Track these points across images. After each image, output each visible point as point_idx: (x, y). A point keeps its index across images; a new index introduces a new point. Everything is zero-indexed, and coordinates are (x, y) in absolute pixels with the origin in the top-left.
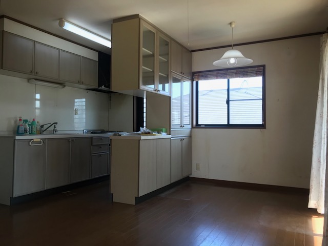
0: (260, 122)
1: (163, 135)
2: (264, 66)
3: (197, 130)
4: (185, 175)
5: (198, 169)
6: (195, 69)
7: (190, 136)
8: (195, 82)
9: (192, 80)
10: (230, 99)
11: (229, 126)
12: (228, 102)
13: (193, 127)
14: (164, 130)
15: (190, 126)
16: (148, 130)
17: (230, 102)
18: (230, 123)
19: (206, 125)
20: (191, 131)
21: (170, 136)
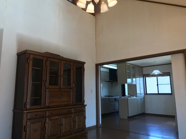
0: (170, 92)
1: (135, 97)
2: (170, 73)
3: (146, 96)
4: (143, 112)
5: (148, 110)
6: (144, 73)
7: (144, 98)
8: (144, 78)
9: (143, 78)
10: (158, 84)
11: (159, 94)
12: (157, 85)
13: (145, 94)
14: (135, 96)
15: (144, 94)
16: (129, 96)
17: (159, 85)
18: (159, 93)
19: (150, 94)
20: (144, 96)
21: (137, 98)
